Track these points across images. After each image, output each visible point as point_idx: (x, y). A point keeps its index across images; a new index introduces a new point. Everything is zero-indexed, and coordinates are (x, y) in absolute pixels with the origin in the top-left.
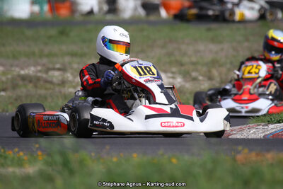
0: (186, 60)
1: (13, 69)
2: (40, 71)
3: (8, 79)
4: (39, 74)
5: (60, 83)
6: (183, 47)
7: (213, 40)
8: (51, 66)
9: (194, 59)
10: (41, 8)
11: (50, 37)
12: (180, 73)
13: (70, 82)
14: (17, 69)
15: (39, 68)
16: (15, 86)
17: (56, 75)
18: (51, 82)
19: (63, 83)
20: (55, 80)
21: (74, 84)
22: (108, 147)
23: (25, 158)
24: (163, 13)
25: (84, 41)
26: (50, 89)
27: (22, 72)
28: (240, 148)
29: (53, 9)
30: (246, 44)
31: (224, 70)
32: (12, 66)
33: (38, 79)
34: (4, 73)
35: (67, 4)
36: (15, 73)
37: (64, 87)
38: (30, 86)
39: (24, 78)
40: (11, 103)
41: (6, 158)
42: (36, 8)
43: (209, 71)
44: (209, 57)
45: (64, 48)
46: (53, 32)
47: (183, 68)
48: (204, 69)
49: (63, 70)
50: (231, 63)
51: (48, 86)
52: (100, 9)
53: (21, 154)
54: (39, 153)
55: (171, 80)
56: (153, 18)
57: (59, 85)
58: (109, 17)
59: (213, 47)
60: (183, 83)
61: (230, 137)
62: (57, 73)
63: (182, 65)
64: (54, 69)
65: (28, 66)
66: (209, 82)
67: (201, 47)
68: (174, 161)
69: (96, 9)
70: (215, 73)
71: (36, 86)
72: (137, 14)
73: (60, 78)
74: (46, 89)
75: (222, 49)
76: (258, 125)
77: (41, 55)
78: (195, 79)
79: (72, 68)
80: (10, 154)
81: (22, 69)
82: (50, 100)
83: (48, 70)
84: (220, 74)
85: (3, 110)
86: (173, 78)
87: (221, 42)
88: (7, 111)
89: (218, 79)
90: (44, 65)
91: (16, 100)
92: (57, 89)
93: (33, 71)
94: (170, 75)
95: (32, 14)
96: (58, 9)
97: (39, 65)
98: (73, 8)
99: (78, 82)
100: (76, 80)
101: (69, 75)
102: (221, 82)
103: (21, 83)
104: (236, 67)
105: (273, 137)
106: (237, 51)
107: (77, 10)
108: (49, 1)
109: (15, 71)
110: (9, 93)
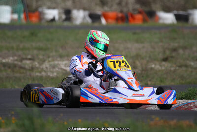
2: (17, 60)
4: (16, 62)
5: (30, 68)
6: (117, 45)
7: (137, 41)
8: (24, 57)
10: (19, 17)
11: (24, 37)
13: (38, 68)
14: (1, 59)
15: (16, 58)
17: (27, 63)
18: (24, 68)
19: (32, 69)
20: (26, 66)
21: (40, 70)
22: (62, 115)
23: (3, 121)
24: (104, 21)
25: (48, 40)
26: (23, 73)
27: (4, 61)
28: (153, 117)
29: (27, 17)
30: (160, 44)
31: (144, 62)
33: (15, 66)
35: (37, 14)
37: (33, 72)
38: (9, 71)
39: (5, 65)
42: (16, 16)
43: (134, 63)
44: (134, 53)
45: (34, 44)
46: (26, 33)
48: (131, 60)
49: (32, 59)
50: (150, 57)
51: (22, 70)
52: (60, 18)
54: (13, 118)
56: (96, 24)
57: (29, 70)
58: (66, 24)
59: (137, 45)
61: (147, 109)
62: (28, 62)
64: (26, 59)
65: (8, 57)
67: (129, 45)
69: (57, 18)
70: (138, 63)
71: (13, 71)
72: (85, 21)
73: (30, 65)
74: (20, 73)
75: (144, 47)
77: (18, 49)
79: (39, 59)
81: (4, 58)
82: (23, 80)
83: (22, 60)
84: (142, 64)
87: (142, 42)
89: (140, 68)
90: (19, 56)
92: (28, 73)
93: (12, 60)
95: (13, 20)
96: (30, 17)
97: (15, 56)
98: (41, 16)
99: (43, 68)
100: (41, 67)
101: (37, 63)
102: (143, 70)
103: (3, 68)
104: (153, 59)
105: (177, 109)
106: (154, 49)
107: (44, 18)
108: (24, 12)
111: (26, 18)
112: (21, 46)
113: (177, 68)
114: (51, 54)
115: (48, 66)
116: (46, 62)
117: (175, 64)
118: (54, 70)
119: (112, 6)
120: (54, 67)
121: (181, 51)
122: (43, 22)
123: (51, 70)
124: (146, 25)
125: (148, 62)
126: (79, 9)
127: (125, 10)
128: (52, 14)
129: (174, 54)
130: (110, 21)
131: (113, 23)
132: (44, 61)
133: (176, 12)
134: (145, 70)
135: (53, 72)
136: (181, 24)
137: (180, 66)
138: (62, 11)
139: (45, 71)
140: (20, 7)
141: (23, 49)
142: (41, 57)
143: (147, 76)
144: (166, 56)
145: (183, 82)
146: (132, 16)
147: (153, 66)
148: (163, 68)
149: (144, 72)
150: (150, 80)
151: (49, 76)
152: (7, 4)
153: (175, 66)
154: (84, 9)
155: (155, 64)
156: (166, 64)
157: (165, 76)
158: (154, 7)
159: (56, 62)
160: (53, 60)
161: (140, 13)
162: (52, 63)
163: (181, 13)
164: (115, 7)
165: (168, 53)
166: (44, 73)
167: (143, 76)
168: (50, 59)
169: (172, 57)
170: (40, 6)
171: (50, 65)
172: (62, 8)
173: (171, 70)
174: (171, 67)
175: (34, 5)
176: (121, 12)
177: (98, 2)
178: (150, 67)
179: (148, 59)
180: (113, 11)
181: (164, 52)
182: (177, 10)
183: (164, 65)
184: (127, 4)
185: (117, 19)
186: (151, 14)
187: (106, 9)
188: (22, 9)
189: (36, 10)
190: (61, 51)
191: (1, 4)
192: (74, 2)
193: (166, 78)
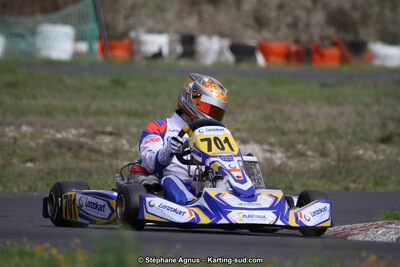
0: (289, 126)
1: (46, 130)
2: (84, 135)
3: (37, 144)
4: (82, 140)
5: (111, 152)
6: (287, 109)
7: (329, 101)
8: (99, 129)
9: (301, 126)
10: (91, 48)
11: (99, 88)
12: (281, 146)
13: (127, 152)
14: (52, 132)
15: (82, 131)
16: (48, 155)
17: (106, 142)
18: (98, 152)
19: (115, 153)
20: (104, 148)
21: (131, 155)
23: (60, 257)
24: (260, 59)
25: (147, 95)
26: (97, 161)
27: (59, 136)
29: (106, 49)
30: (376, 108)
31: (343, 143)
32: (44, 126)
33: (81, 146)
34: (33, 136)
35: (126, 42)
36: (49, 137)
37: (117, 158)
38: (69, 156)
39: (60, 144)
40: (41, 179)
41: (32, 255)
42: (83, 47)
43: (323, 144)
44: (322, 126)
45: (119, 103)
46: (103, 81)
47: (285, 139)
48: (316, 140)
49: (116, 134)
50: (354, 133)
51: (94, 156)
52: (172, 51)
53: (54, 251)
55: (268, 155)
56: (245, 66)
57: (110, 155)
58: (183, 63)
59: (327, 110)
60: (285, 159)
61: (349, 238)
62: (107, 139)
63: (284, 133)
64: (104, 133)
65: (67, 128)
66: (322, 159)
67: (312, 109)
69: (165, 51)
70: (331, 147)
71: (76, 156)
72: (223, 59)
73: (112, 146)
74: (91, 161)
75: (342, 114)
76: (389, 223)
77: (86, 114)
78: (302, 155)
79: (129, 133)
80: (37, 249)
81: (59, 131)
82: (96, 176)
83: (95, 134)
84: (338, 148)
85: (30, 189)
86: (271, 152)
87: (340, 104)
88: (35, 190)
89: (334, 156)
90: (90, 127)
91: (49, 174)
92: (107, 161)
93: (74, 135)
94: (266, 147)
95: (76, 54)
96: (112, 48)
97: (82, 126)
98: (133, 48)
100: (134, 150)
101: (124, 142)
102: (339, 160)
103: (56, 151)
104: (361, 139)
106: (363, 117)
107: (139, 51)
108: (100, 38)
109: (48, 133)
110: (39, 165)
111: (103, 50)
112: (93, 107)
119: (277, 29)
122: (138, 58)
124: (346, 69)
125: (350, 143)
126: (210, 34)
127: (304, 37)
128: (156, 42)
130: (273, 59)
131: (279, 64)
134: (344, 159)
138: (176, 37)
140: (92, 27)
141: (98, 113)
142: (133, 130)
143: (349, 173)
144: (387, 133)
147: (361, 152)
148: (381, 157)
149: (341, 164)
150: (354, 181)
152: (65, 21)
154: (222, 35)
155: (366, 149)
156: (388, 150)
157: (385, 172)
158: (364, 33)
161: (335, 44)
164: (284, 31)
165: (391, 127)
167: (340, 173)
170: (133, 28)
172: (177, 32)
173: (397, 161)
174: (397, 155)
175: (121, 25)
176: (297, 41)
177: (251, 21)
178: (355, 153)
179: (350, 137)
180: (280, 40)
181: (384, 125)
183: (384, 151)
184: (308, 25)
185: (288, 56)
186: (358, 48)
187: (266, 34)
188: (97, 32)
189: (125, 34)
191: (54, 22)
192: (201, 20)
193: (388, 178)
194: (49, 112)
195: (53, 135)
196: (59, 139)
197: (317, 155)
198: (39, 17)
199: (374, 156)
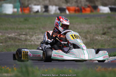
1: (5, 34)
2: (16, 35)
3: (3, 38)
4: (16, 36)
5: (24, 40)
6: (75, 26)
7: (87, 23)
8: (21, 33)
9: (79, 31)
10: (18, 10)
11: (21, 22)
13: (29, 40)
14: (7, 34)
15: (16, 34)
16: (6, 41)
18: (21, 40)
19: (26, 40)
20: (22, 39)
21: (30, 41)
23: (10, 70)
24: (67, 12)
26: (21, 42)
27: (9, 36)
30: (101, 25)
31: (92, 35)
32: (5, 33)
33: (16, 38)
34: (2, 36)
35: (28, 8)
36: (6, 36)
37: (26, 42)
38: (12, 42)
39: (10, 38)
40: (4, 48)
41: (2, 70)
42: (16, 10)
43: (86, 36)
44: (85, 30)
45: (27, 26)
46: (22, 20)
48: (84, 34)
49: (26, 35)
50: (95, 32)
51: (20, 41)
52: (41, 10)
53: (8, 68)
54: (15, 68)
56: (63, 14)
57: (24, 41)
58: (45, 14)
59: (87, 26)
62: (23, 36)
64: (22, 34)
65: (11, 33)
66: (86, 40)
67: (83, 26)
68: (70, 71)
70: (88, 36)
71: (15, 41)
72: (56, 12)
73: (25, 38)
74: (19, 42)
75: (91, 27)
77: (17, 29)
79: (30, 34)
80: (3, 68)
81: (9, 34)
84: (90, 37)
85: (1, 51)
87: (90, 24)
88: (3, 51)
89: (89, 39)
90: (18, 33)
91: (7, 47)
92: (23, 43)
93: (14, 35)
95: (14, 12)
96: (24, 10)
97: (16, 32)
98: (30, 10)
99: (32, 40)
100: (31, 39)
101: (28, 37)
102: (91, 40)
103: (9, 40)
104: (97, 34)
105: (111, 62)
106: (97, 27)
107: (32, 11)
108: (21, 7)
109: (6, 35)
110: (4, 44)
111: (22, 10)
112: (19, 27)
113: (111, 39)
114: (37, 32)
115: (35, 38)
116: (34, 36)
117: (110, 36)
118: (39, 40)
119: (72, 3)
120: (39, 39)
121: (113, 29)
122: (32, 13)
123: (37, 40)
124: (92, 14)
125: (94, 35)
126: (52, 5)
127: (80, 5)
128: (37, 8)
129: (109, 31)
130: (71, 12)
131: (73, 13)
132: (33, 36)
133: (110, 6)
135: (38, 42)
136: (113, 13)
137: (113, 38)
138: (43, 6)
139: (34, 42)
140: (18, 4)
141: (21, 29)
142: (31, 33)
143: (94, 43)
144: (104, 32)
145: (115, 46)
146: (84, 9)
147: (97, 37)
148: (103, 39)
149: (91, 41)
150: (95, 46)
151: (36, 44)
152: (10, 3)
153: (110, 37)
154: (56, 5)
155: (98, 37)
156: (105, 37)
157: (104, 43)
158: (97, 3)
159: (40, 36)
160: (38, 35)
161: (89, 7)
162: (37, 37)
163: (113, 6)
164: (74, 4)
165: (106, 30)
166: (32, 42)
167: (91, 44)
168: (36, 34)
169: (108, 32)
170: (30, 4)
171: (36, 38)
172: (43, 5)
173: (107, 40)
174: (108, 38)
175: (26, 3)
176: (78, 6)
177: (64, 1)
178: (95, 38)
179: (94, 33)
180: (73, 6)
181: (103, 29)
182: (111, 5)
183: (103, 37)
184: (81, 2)
185: (75, 11)
186: (95, 8)
187: (69, 5)
189: (28, 6)
190: (42, 30)
191: (7, 3)
192: (50, 1)
193: (105, 45)
194: (6, 29)
195: (8, 36)
196: (9, 37)
197: (84, 39)
198: (3, 2)
199: (101, 39)
